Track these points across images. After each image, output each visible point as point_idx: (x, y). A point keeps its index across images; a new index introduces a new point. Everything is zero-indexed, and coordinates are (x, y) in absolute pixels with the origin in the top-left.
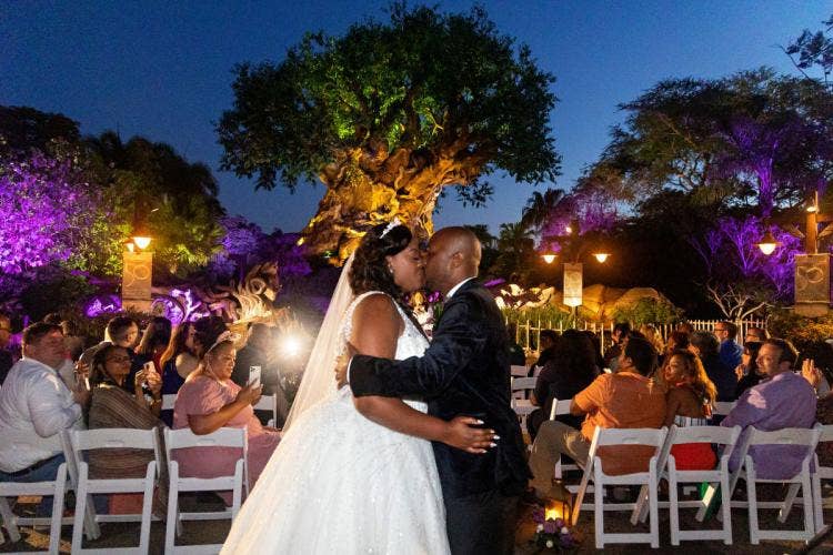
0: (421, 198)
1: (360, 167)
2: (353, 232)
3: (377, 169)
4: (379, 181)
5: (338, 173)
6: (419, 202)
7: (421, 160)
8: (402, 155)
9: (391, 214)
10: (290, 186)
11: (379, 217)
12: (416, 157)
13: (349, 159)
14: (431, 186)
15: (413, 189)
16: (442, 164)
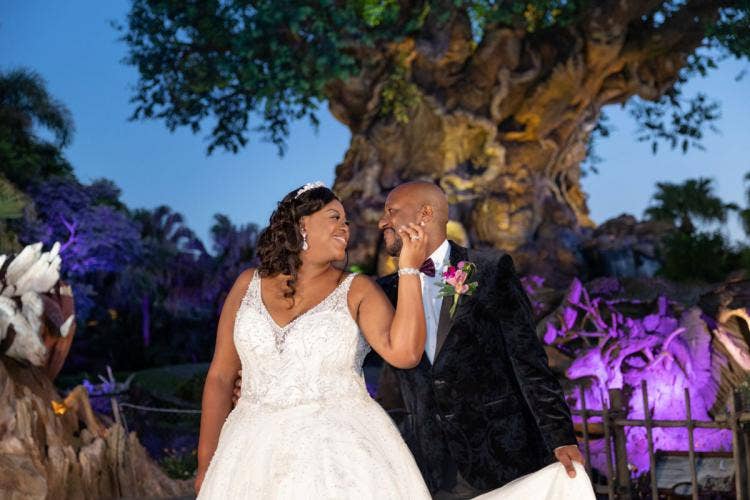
0: (554, 135)
1: (415, 80)
3: (452, 80)
4: (458, 106)
5: (369, 98)
6: (548, 144)
7: (546, 49)
8: (503, 43)
9: (490, 176)
10: (277, 141)
11: (462, 184)
12: (536, 47)
13: (390, 64)
14: (576, 107)
15: (533, 117)
16: (594, 55)
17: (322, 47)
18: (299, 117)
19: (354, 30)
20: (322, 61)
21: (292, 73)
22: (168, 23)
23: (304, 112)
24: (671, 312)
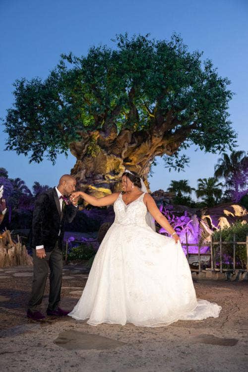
0: (140, 164)
1: (98, 144)
2: (93, 188)
3: (110, 145)
4: (111, 153)
5: (83, 149)
6: (139, 167)
7: (140, 138)
8: (126, 135)
9: (120, 175)
10: (53, 160)
11: (111, 177)
12: (136, 136)
13: (91, 139)
14: (147, 156)
15: (134, 158)
16: (154, 141)
17: (70, 131)
18: (61, 153)
19: (81, 127)
20: (71, 136)
21: (61, 139)
22: (20, 120)
23: (63, 151)
24: (188, 215)
